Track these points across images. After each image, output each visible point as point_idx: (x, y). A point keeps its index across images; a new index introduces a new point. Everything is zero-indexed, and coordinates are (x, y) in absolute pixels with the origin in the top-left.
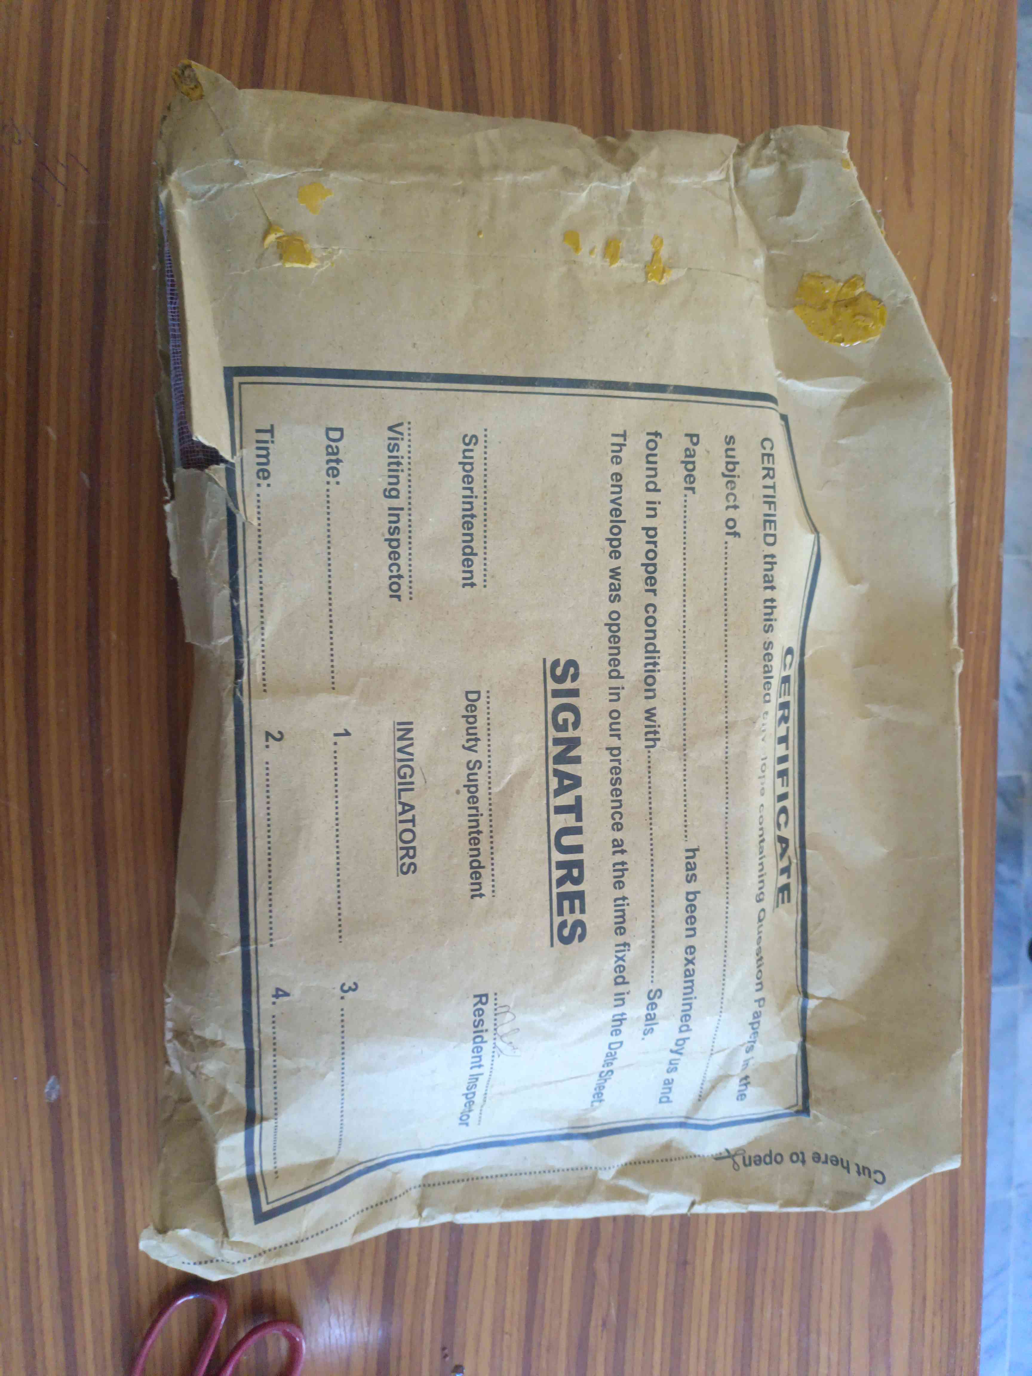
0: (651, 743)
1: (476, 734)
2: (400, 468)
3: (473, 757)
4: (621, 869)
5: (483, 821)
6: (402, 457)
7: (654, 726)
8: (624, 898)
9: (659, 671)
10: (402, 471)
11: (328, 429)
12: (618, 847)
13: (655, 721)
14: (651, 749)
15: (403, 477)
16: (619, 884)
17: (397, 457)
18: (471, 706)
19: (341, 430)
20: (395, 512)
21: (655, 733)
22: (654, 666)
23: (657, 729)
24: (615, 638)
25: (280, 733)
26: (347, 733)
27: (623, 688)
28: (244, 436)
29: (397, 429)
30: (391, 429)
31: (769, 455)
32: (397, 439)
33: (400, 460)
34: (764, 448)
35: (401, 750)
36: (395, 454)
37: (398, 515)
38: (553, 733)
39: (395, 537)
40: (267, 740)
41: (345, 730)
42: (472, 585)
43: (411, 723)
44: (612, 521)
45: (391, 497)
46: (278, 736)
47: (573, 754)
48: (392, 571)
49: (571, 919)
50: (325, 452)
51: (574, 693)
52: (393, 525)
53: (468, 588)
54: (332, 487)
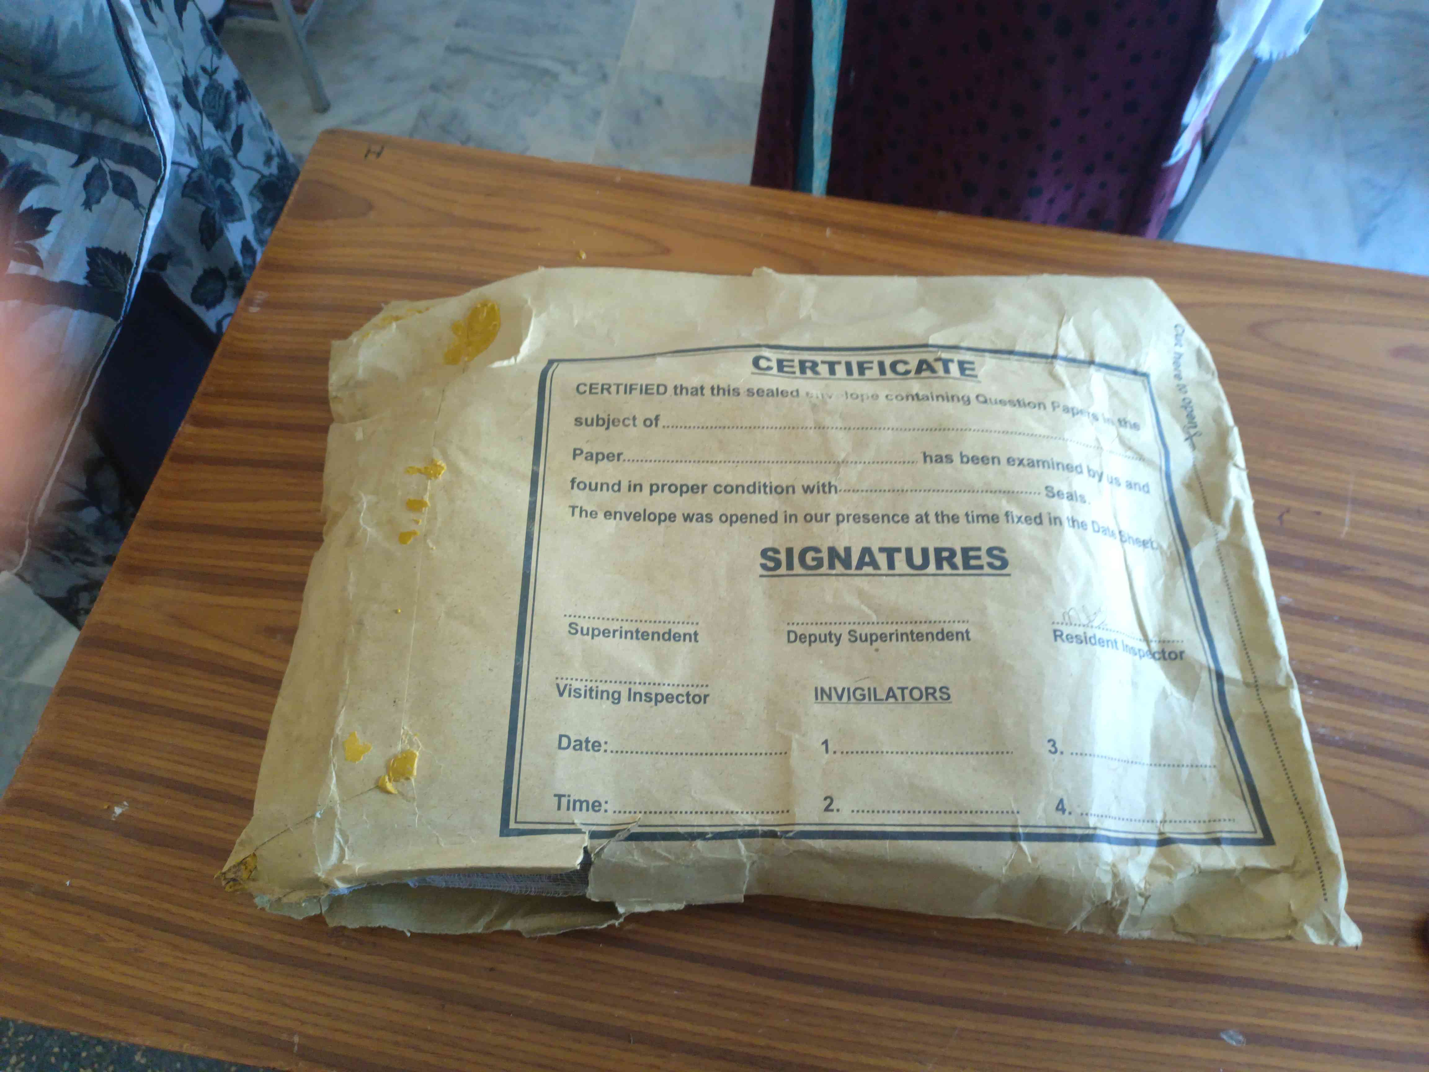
0: (833, 489)
1: (825, 635)
2: (595, 689)
3: (845, 637)
4: (941, 517)
5: (902, 629)
6: (586, 686)
7: (818, 487)
8: (967, 515)
9: (771, 483)
10: (597, 687)
11: (560, 747)
12: (922, 519)
13: (814, 487)
14: (838, 489)
15: (602, 687)
16: (955, 519)
17: (586, 691)
18: (801, 638)
19: (561, 736)
20: (632, 696)
21: (824, 485)
22: (767, 486)
23: (821, 484)
24: (743, 518)
25: (825, 799)
26: (826, 742)
27: (786, 512)
28: (562, 821)
29: (562, 689)
30: (561, 694)
31: (591, 388)
32: (570, 690)
33: (588, 688)
34: (585, 392)
35: (840, 698)
36: (582, 692)
37: (635, 694)
38: (825, 569)
39: (653, 696)
40: (832, 810)
41: (823, 743)
42: (696, 634)
43: (816, 689)
44: (644, 519)
45: (619, 698)
46: (828, 801)
47: (842, 554)
48: (683, 701)
49: (985, 560)
50: (579, 752)
51: (790, 552)
52: (644, 698)
53: (698, 638)
54: (609, 748)
